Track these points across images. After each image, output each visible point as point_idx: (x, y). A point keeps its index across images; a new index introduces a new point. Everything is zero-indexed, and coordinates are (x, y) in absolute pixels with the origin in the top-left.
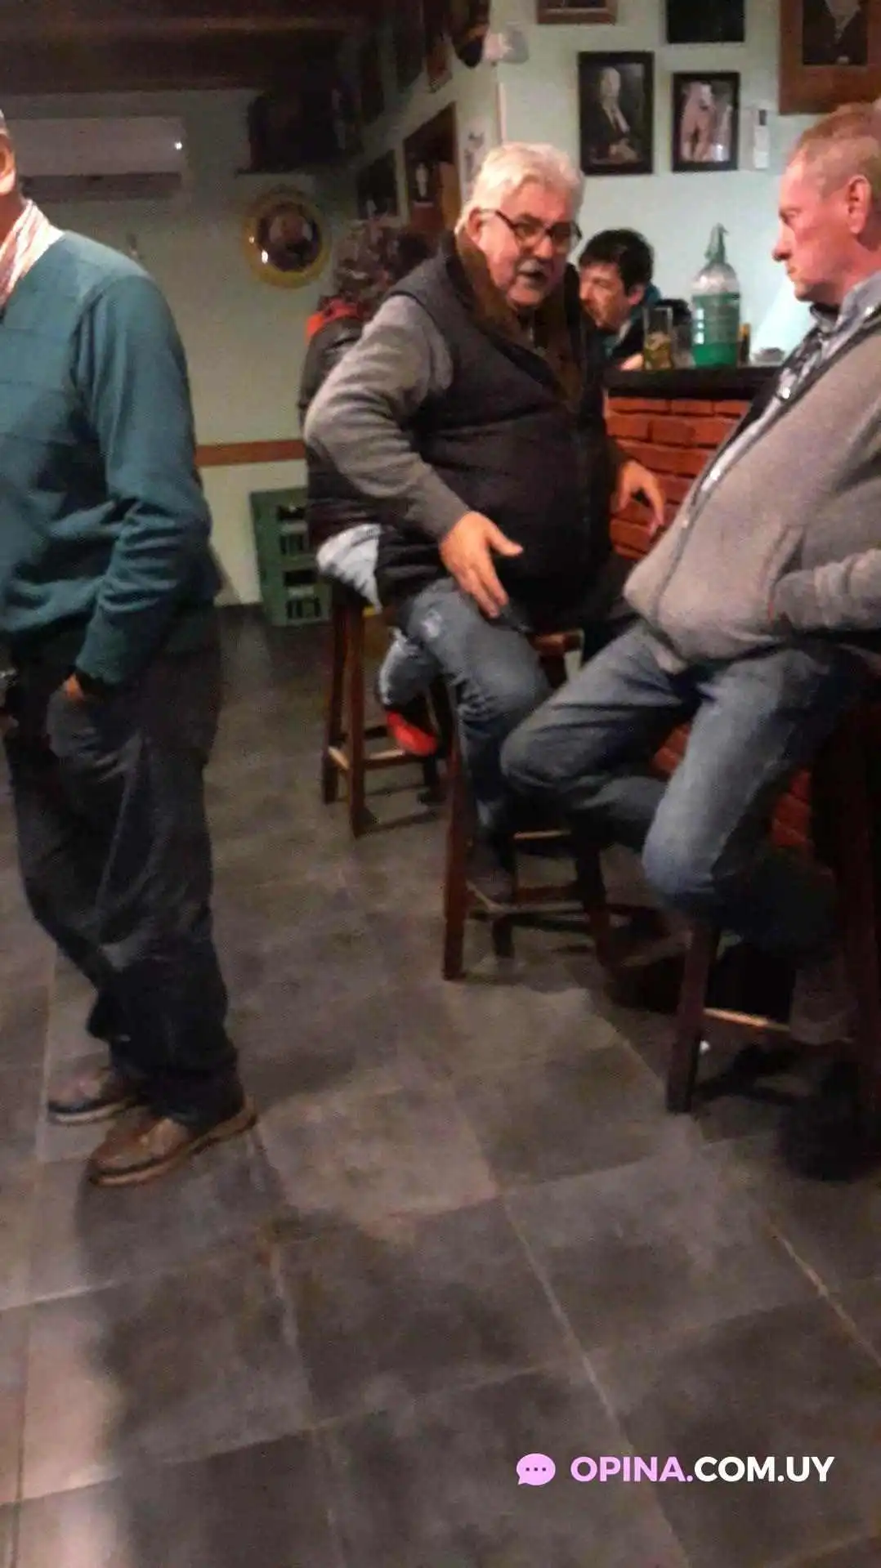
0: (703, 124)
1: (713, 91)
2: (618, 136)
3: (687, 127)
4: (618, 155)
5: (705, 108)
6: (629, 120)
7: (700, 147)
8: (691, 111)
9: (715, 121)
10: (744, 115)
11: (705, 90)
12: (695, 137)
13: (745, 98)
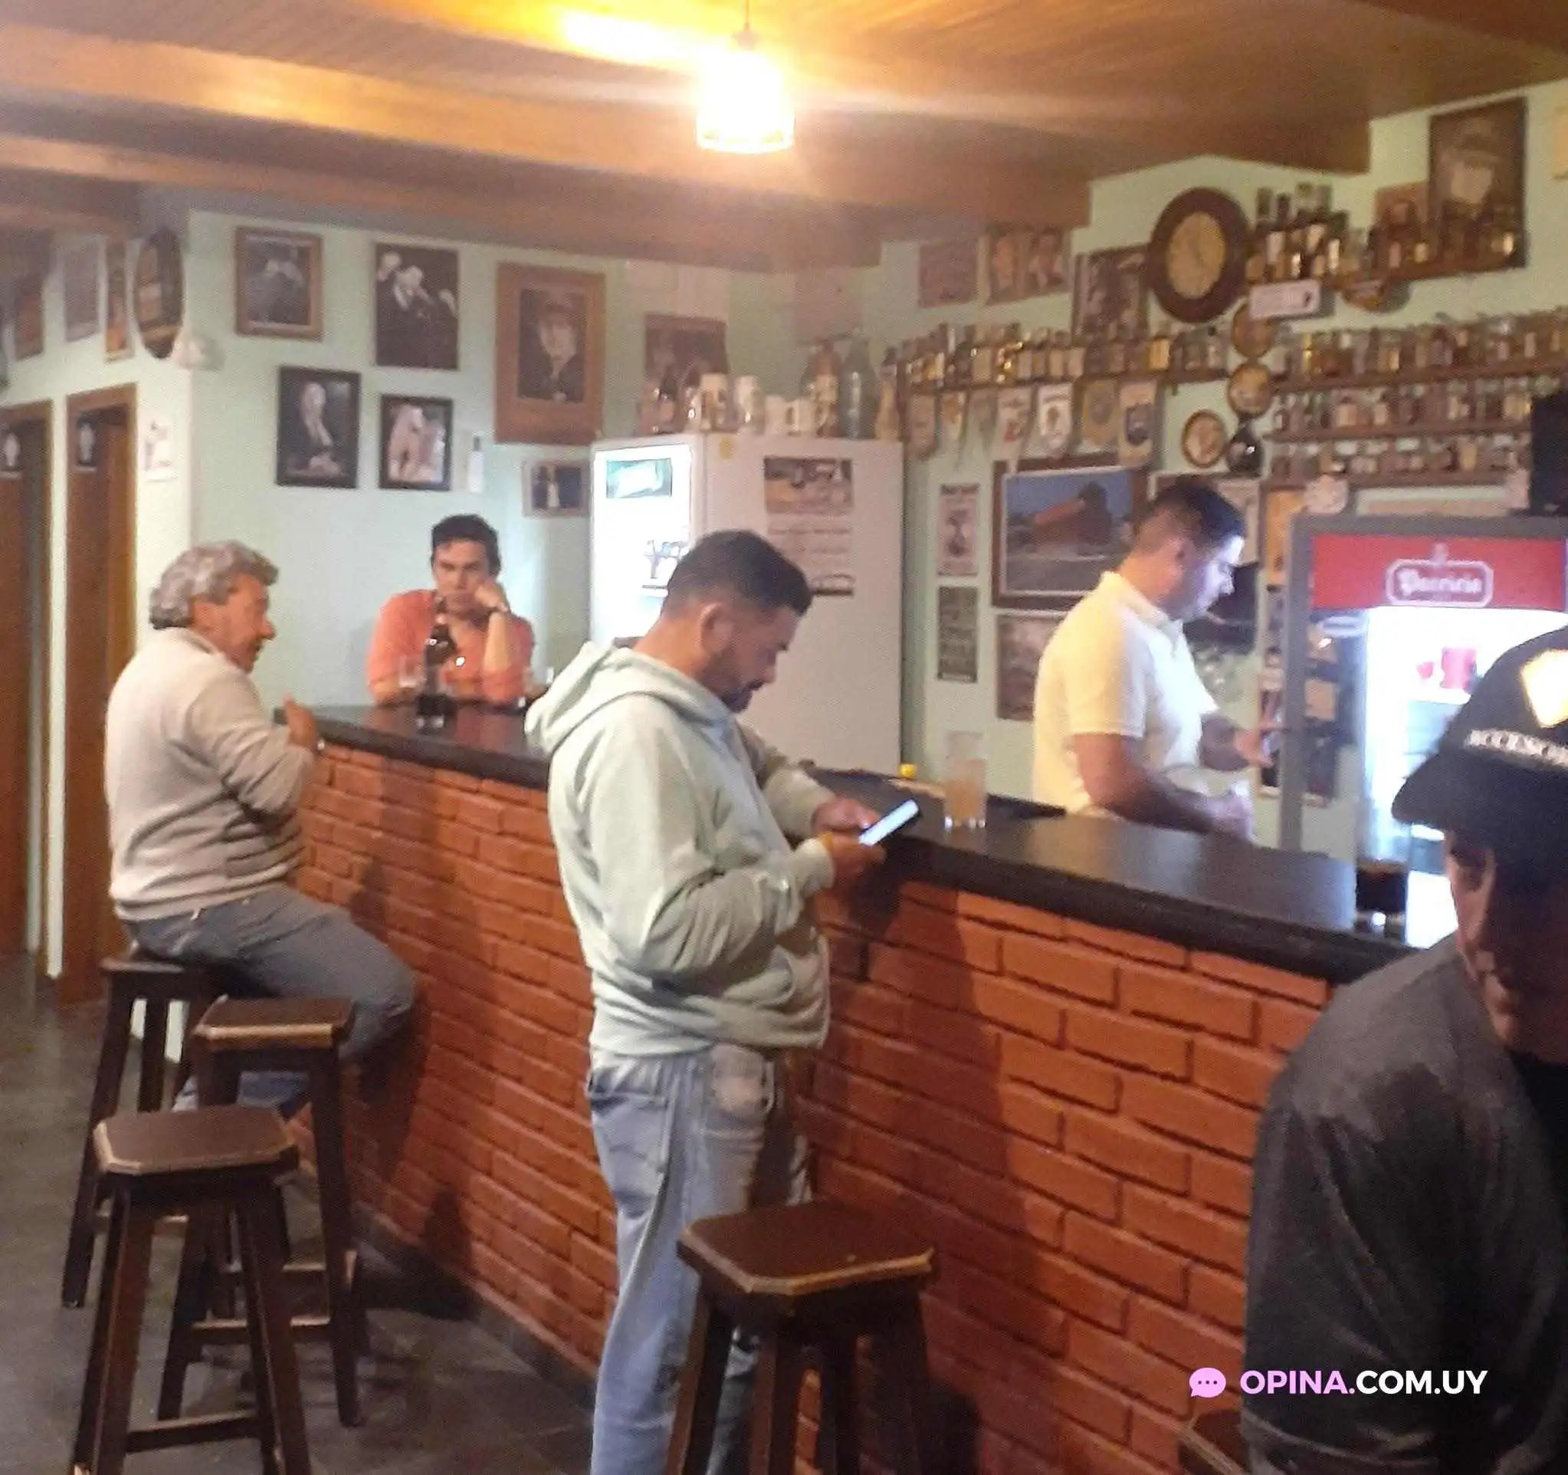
0: (414, 444)
1: (425, 414)
2: (319, 450)
3: (395, 447)
4: (320, 468)
5: (415, 430)
6: (333, 435)
7: (409, 466)
8: (400, 431)
9: (427, 443)
10: (457, 439)
11: (416, 414)
12: (405, 457)
13: (459, 423)
